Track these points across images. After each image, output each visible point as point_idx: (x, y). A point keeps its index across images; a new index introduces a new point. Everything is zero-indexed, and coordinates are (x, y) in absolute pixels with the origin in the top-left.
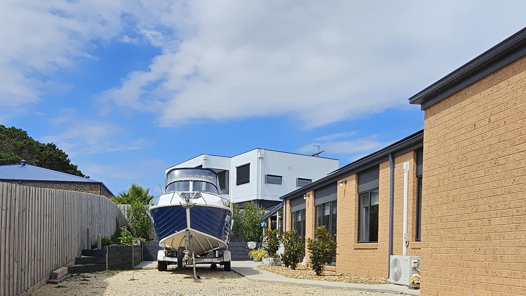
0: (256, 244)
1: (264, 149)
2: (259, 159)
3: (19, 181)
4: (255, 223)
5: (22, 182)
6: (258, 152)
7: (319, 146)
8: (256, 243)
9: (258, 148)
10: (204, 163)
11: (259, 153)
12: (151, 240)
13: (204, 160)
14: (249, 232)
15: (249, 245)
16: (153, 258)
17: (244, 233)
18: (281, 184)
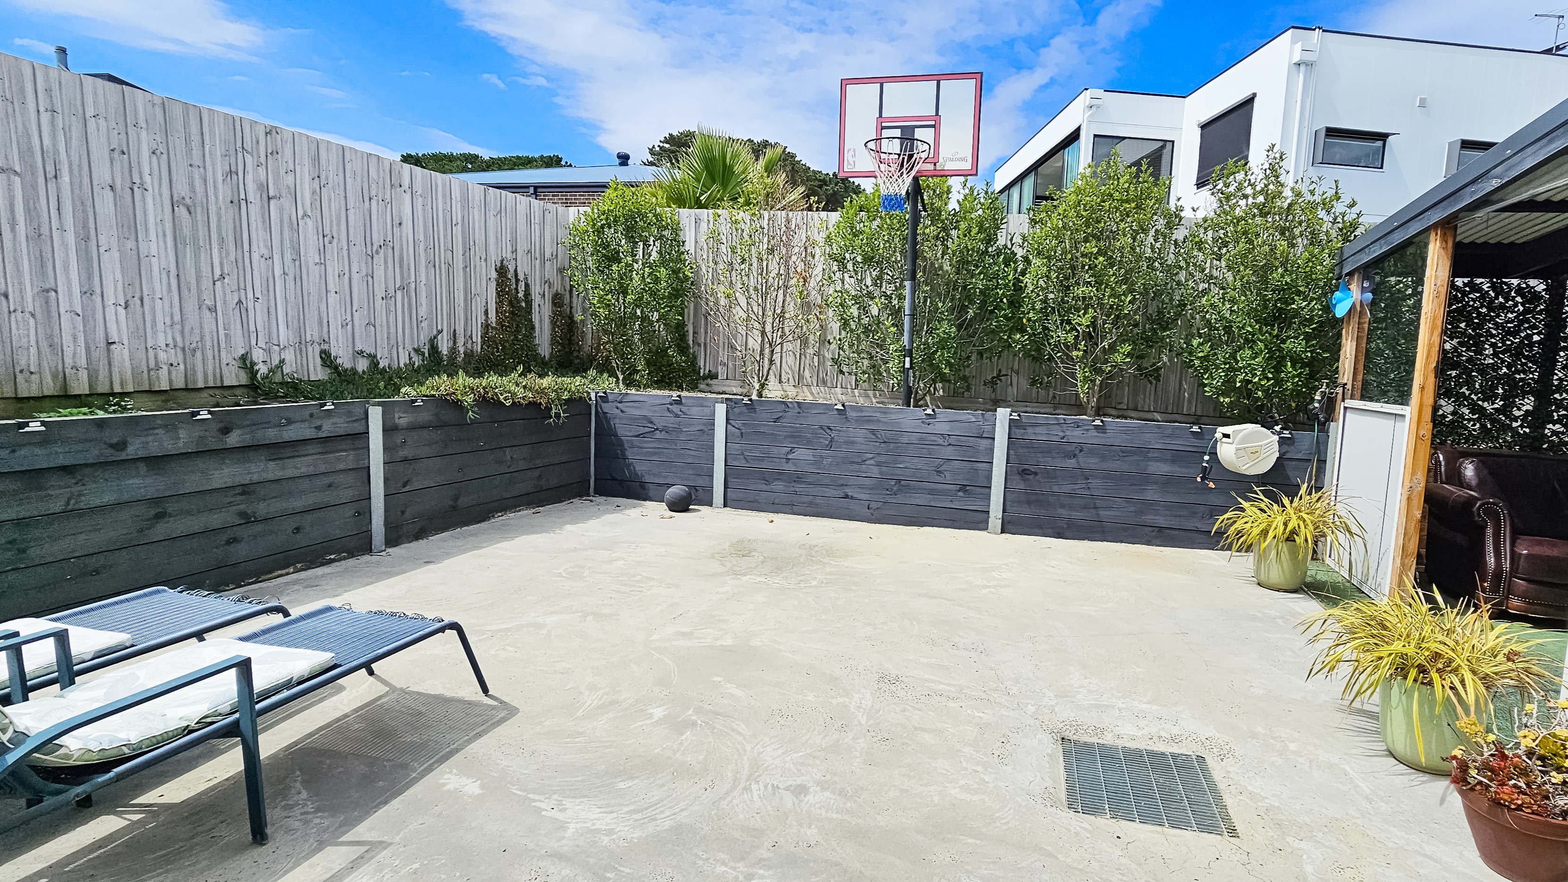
0: (1282, 442)
1: (1320, 28)
2: (1294, 68)
3: (528, 187)
4: (1287, 292)
5: (539, 190)
6: (1294, 42)
7: (1560, 17)
8: (1279, 433)
9: (1293, 27)
10: (1086, 117)
11: (1298, 47)
12: (705, 378)
13: (1086, 109)
14: (1233, 356)
15: (1227, 452)
16: (643, 485)
17: (1197, 363)
18: (1382, 168)
